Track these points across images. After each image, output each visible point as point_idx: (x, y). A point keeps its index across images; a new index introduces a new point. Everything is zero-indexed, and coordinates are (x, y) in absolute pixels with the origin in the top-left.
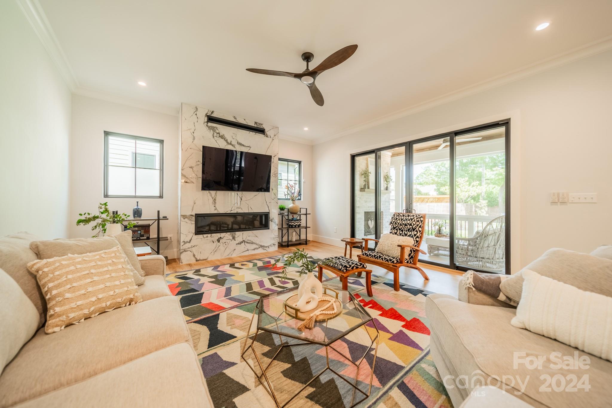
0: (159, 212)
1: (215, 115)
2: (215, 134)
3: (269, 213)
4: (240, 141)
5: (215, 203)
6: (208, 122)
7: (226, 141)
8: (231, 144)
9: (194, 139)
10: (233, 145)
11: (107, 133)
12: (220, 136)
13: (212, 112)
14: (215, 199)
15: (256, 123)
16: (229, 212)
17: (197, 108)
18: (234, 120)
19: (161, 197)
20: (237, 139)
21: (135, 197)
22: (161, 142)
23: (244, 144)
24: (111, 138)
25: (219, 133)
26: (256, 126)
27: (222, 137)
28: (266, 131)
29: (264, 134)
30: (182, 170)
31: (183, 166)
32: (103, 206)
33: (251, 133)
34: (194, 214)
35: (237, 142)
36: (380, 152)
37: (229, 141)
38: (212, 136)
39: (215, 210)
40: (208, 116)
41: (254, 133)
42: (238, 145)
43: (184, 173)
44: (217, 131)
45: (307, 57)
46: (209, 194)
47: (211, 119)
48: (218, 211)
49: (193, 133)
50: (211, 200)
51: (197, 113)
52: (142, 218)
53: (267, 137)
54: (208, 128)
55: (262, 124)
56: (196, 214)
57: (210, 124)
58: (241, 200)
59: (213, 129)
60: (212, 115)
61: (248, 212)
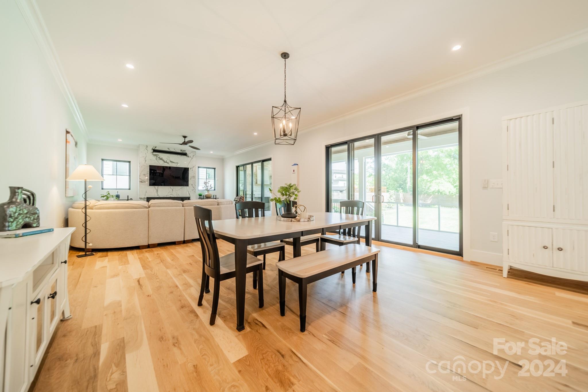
0: (128, 196)
1: (157, 149)
2: (157, 158)
3: (190, 197)
4: (172, 161)
5: (158, 192)
6: (153, 152)
7: (164, 161)
8: (166, 162)
9: (146, 161)
10: (167, 163)
11: (103, 160)
12: (160, 159)
13: (156, 147)
14: (157, 190)
15: (181, 150)
16: (165, 197)
17: (147, 146)
18: (168, 150)
19: (130, 189)
20: (170, 159)
21: (116, 189)
22: (129, 162)
23: (174, 162)
24: (105, 162)
25: (159, 157)
26: (181, 152)
27: (161, 159)
28: (188, 154)
29: (187, 156)
30: (140, 176)
31: (140, 174)
32: (108, 192)
33: (178, 156)
34: (146, 198)
35: (170, 161)
36: (246, 166)
37: (165, 161)
38: (156, 159)
39: (158, 195)
40: (153, 149)
41: (180, 156)
42: (170, 163)
43: (140, 178)
44: (158, 156)
45: (185, 137)
46: (154, 188)
47: (155, 151)
48: (159, 196)
49: (145, 158)
50: (155, 191)
51: (147, 148)
52: (120, 199)
53: (188, 157)
54: (153, 155)
55: (185, 151)
56: (147, 198)
57: (154, 153)
58: (173, 190)
59: (156, 155)
60: (156, 149)
61: (177, 197)
